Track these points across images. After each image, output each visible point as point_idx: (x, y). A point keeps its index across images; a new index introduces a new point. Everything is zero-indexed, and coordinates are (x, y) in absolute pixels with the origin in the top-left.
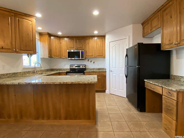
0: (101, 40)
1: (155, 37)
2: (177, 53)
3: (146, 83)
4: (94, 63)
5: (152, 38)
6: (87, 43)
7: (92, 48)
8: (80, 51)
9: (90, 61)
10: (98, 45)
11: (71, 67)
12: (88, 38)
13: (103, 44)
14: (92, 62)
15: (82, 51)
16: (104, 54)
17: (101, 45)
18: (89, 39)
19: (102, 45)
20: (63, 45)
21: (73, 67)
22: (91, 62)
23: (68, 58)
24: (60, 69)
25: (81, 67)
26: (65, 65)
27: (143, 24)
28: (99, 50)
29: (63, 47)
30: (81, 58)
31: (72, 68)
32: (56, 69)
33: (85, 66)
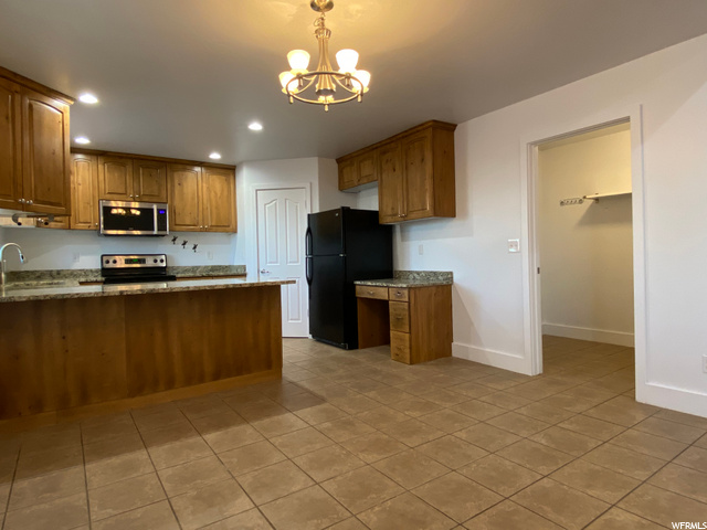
0: (224, 178)
1: (363, 193)
2: (402, 231)
3: (357, 287)
4: (195, 248)
5: (356, 193)
6: (176, 182)
7: (193, 199)
8: (155, 207)
9: (179, 241)
10: (213, 193)
11: (108, 262)
12: (180, 166)
13: (229, 191)
14: (189, 246)
15: (162, 207)
16: (233, 222)
17: (222, 194)
18: (185, 170)
19: (226, 193)
20: (80, 181)
21: (115, 262)
22: (184, 244)
23: (105, 228)
24: (54, 274)
25: (150, 263)
26: (76, 257)
27: (339, 161)
28: (217, 208)
29: (81, 187)
30: (155, 232)
31: (111, 265)
32: (33, 272)
33: (163, 257)
